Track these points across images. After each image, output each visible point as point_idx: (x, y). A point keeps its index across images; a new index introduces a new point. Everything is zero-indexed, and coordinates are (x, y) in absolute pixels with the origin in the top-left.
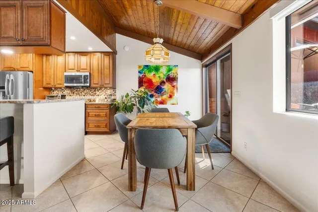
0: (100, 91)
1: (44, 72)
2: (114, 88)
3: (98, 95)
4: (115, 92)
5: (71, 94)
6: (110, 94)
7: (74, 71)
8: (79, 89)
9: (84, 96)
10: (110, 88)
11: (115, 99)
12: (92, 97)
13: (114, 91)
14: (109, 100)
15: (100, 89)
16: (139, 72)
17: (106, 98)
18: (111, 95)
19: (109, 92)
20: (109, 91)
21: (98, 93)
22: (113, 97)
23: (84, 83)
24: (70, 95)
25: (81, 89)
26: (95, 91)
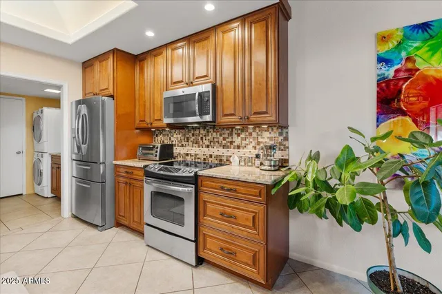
0: (243, 135)
1: (137, 96)
2: (281, 125)
3: (239, 147)
4: (286, 139)
5: (183, 143)
6: (270, 143)
7: (183, 85)
8: (197, 132)
9: (208, 146)
10: (271, 125)
11: (286, 161)
12: (225, 150)
13: (281, 134)
14: (267, 163)
15: (242, 130)
16: (381, 60)
17: (258, 156)
18: (272, 148)
19: (267, 137)
20: (266, 134)
21: (237, 141)
22: (278, 155)
23: (201, 115)
24: (182, 146)
25: (202, 131)
26: (231, 134)
